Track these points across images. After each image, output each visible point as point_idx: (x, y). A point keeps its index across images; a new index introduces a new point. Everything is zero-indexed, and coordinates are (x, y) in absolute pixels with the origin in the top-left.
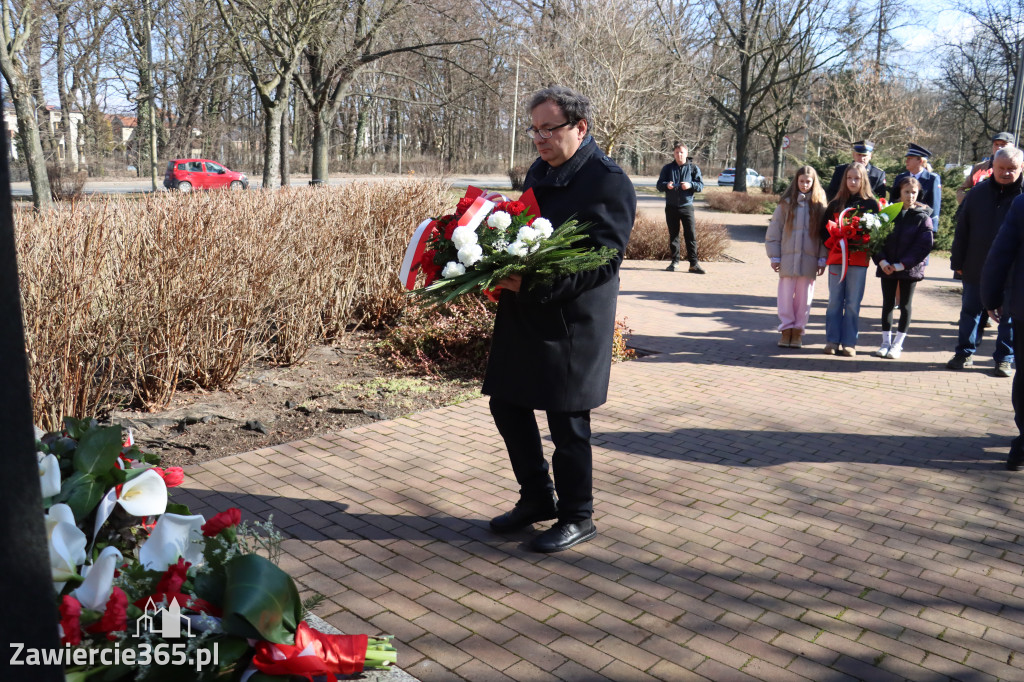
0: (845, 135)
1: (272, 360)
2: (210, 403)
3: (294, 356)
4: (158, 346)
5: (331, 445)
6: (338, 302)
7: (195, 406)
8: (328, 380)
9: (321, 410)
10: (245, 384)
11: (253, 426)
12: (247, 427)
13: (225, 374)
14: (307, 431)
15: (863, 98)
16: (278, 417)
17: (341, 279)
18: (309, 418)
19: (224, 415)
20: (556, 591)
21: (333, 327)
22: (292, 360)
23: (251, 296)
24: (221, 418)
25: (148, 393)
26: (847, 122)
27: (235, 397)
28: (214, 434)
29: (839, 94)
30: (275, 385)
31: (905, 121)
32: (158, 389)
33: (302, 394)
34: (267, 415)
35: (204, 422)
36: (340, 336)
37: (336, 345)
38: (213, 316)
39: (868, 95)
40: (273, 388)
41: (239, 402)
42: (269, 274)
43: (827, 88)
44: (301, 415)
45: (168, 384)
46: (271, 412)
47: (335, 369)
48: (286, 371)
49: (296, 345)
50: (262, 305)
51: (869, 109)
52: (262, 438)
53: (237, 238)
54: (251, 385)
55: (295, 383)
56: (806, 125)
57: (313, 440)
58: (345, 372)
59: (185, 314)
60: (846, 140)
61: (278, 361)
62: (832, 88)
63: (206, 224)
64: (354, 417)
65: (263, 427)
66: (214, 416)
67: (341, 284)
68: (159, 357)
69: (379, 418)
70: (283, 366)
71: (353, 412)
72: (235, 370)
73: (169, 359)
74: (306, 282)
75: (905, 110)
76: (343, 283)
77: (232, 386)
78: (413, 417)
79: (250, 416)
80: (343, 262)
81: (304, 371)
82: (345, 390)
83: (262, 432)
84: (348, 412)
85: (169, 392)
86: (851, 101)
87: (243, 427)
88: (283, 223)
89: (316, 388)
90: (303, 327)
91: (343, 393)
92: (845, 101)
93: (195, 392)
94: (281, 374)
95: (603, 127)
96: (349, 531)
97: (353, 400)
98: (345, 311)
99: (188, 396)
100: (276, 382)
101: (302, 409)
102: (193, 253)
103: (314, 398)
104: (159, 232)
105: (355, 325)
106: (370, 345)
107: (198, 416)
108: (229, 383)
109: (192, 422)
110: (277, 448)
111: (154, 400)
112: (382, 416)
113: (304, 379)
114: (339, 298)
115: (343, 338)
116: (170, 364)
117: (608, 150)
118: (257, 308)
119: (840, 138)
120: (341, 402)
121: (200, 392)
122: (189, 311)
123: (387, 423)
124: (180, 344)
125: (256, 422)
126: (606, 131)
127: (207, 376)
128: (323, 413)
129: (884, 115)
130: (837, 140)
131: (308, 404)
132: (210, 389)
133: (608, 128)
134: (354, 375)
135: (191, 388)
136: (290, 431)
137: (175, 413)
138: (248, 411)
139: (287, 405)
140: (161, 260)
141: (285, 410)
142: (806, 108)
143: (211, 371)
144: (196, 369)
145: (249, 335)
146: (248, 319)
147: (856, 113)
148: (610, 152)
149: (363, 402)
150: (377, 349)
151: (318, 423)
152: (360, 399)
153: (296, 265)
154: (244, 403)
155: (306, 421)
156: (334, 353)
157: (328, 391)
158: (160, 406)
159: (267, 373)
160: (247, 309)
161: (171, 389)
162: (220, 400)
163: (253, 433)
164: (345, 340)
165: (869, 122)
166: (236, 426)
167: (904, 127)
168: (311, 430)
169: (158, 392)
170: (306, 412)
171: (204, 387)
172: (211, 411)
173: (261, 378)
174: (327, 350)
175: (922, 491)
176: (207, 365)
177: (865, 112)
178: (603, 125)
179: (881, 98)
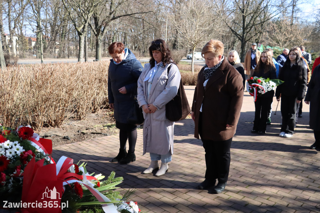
0: (278, 43)
1: (75, 118)
2: (53, 131)
3: (82, 117)
4: (36, 113)
5: (89, 143)
6: (97, 99)
7: (49, 132)
8: (93, 124)
9: (88, 133)
10: (65, 125)
11: (66, 138)
12: (64, 138)
13: (59, 122)
14: (83, 139)
15: (284, 30)
16: (75, 135)
17: (98, 92)
18: (85, 135)
19: (57, 135)
20: (151, 185)
21: (96, 108)
22: (81, 118)
23: (67, 97)
24: (56, 135)
25: (33, 128)
26: (279, 38)
27: (62, 129)
28: (54, 140)
29: (276, 29)
30: (75, 125)
31: (299, 37)
32: (37, 126)
33: (83, 128)
34: (71, 135)
35: (51, 137)
36: (98, 110)
37: (97, 114)
38: (54, 103)
39: (286, 28)
40: (74, 126)
41: (63, 131)
42: (73, 89)
43: (271, 27)
44: (82, 134)
45: (40, 125)
46: (73, 134)
47: (95, 121)
48: (79, 121)
49: (83, 113)
50: (71, 100)
51: (286, 33)
52: (69, 141)
53: (62, 78)
54: (67, 125)
55: (82, 125)
56: (264, 40)
57: (84, 142)
58: (99, 122)
59: (45, 102)
60: (278, 44)
61: (77, 118)
62: (273, 26)
63: (52, 74)
64: (99, 135)
65: (69, 138)
66: (54, 135)
67: (98, 94)
68: (36, 116)
69: (107, 136)
70: (79, 120)
71: (99, 133)
72: (62, 121)
73: (40, 116)
74: (86, 93)
75: (300, 33)
76: (99, 93)
77: (61, 126)
78: (117, 135)
79: (66, 135)
80: (99, 86)
81: (85, 121)
82: (97, 127)
83: (69, 139)
84: (97, 133)
85: (40, 127)
86: (280, 31)
87: (63, 138)
88: (77, 74)
89: (88, 126)
90: (85, 107)
91: (96, 128)
92: (278, 31)
93: (49, 128)
94: (78, 122)
95: (192, 41)
96: (91, 167)
97: (100, 130)
98: (100, 103)
99: (46, 129)
100: (76, 124)
101: (83, 133)
102: (47, 83)
103: (87, 129)
104: (36, 76)
105: (103, 107)
106: (107, 113)
107: (49, 135)
108: (60, 125)
109: (47, 136)
110: (73, 144)
111: (35, 130)
112: (107, 135)
113: (85, 124)
114: (97, 98)
115: (99, 111)
116: (40, 119)
117: (193, 49)
118: (69, 101)
119: (276, 44)
120: (96, 131)
121: (50, 128)
122: (46, 101)
123: (109, 137)
124: (44, 112)
125: (67, 136)
126: (193, 42)
127: (53, 122)
128: (89, 134)
129: (292, 35)
130: (275, 44)
131: (85, 131)
132: (54, 127)
133: (193, 41)
134: (101, 123)
135: (48, 126)
136: (78, 139)
137: (42, 134)
138: (65, 133)
139: (78, 131)
140: (37, 85)
141: (77, 133)
142: (264, 33)
143: (55, 121)
144: (50, 120)
145: (67, 110)
146: (66, 105)
147: (282, 35)
148: (194, 50)
149: (103, 131)
150: (110, 114)
151: (87, 137)
152: (102, 130)
153: (82, 87)
154: (65, 131)
155: (84, 136)
156: (96, 116)
157: (92, 127)
158: (37, 132)
159: (73, 122)
160: (66, 101)
161: (41, 126)
162: (57, 130)
163: (66, 140)
164: (100, 112)
165: (286, 38)
166: (61, 138)
167: (299, 39)
168: (85, 139)
169: (37, 127)
170: (84, 134)
171: (52, 126)
172: (54, 133)
173: (71, 124)
174: (93, 115)
175: (277, 157)
176: (53, 119)
177: (285, 34)
178: (192, 40)
179: (291, 29)
